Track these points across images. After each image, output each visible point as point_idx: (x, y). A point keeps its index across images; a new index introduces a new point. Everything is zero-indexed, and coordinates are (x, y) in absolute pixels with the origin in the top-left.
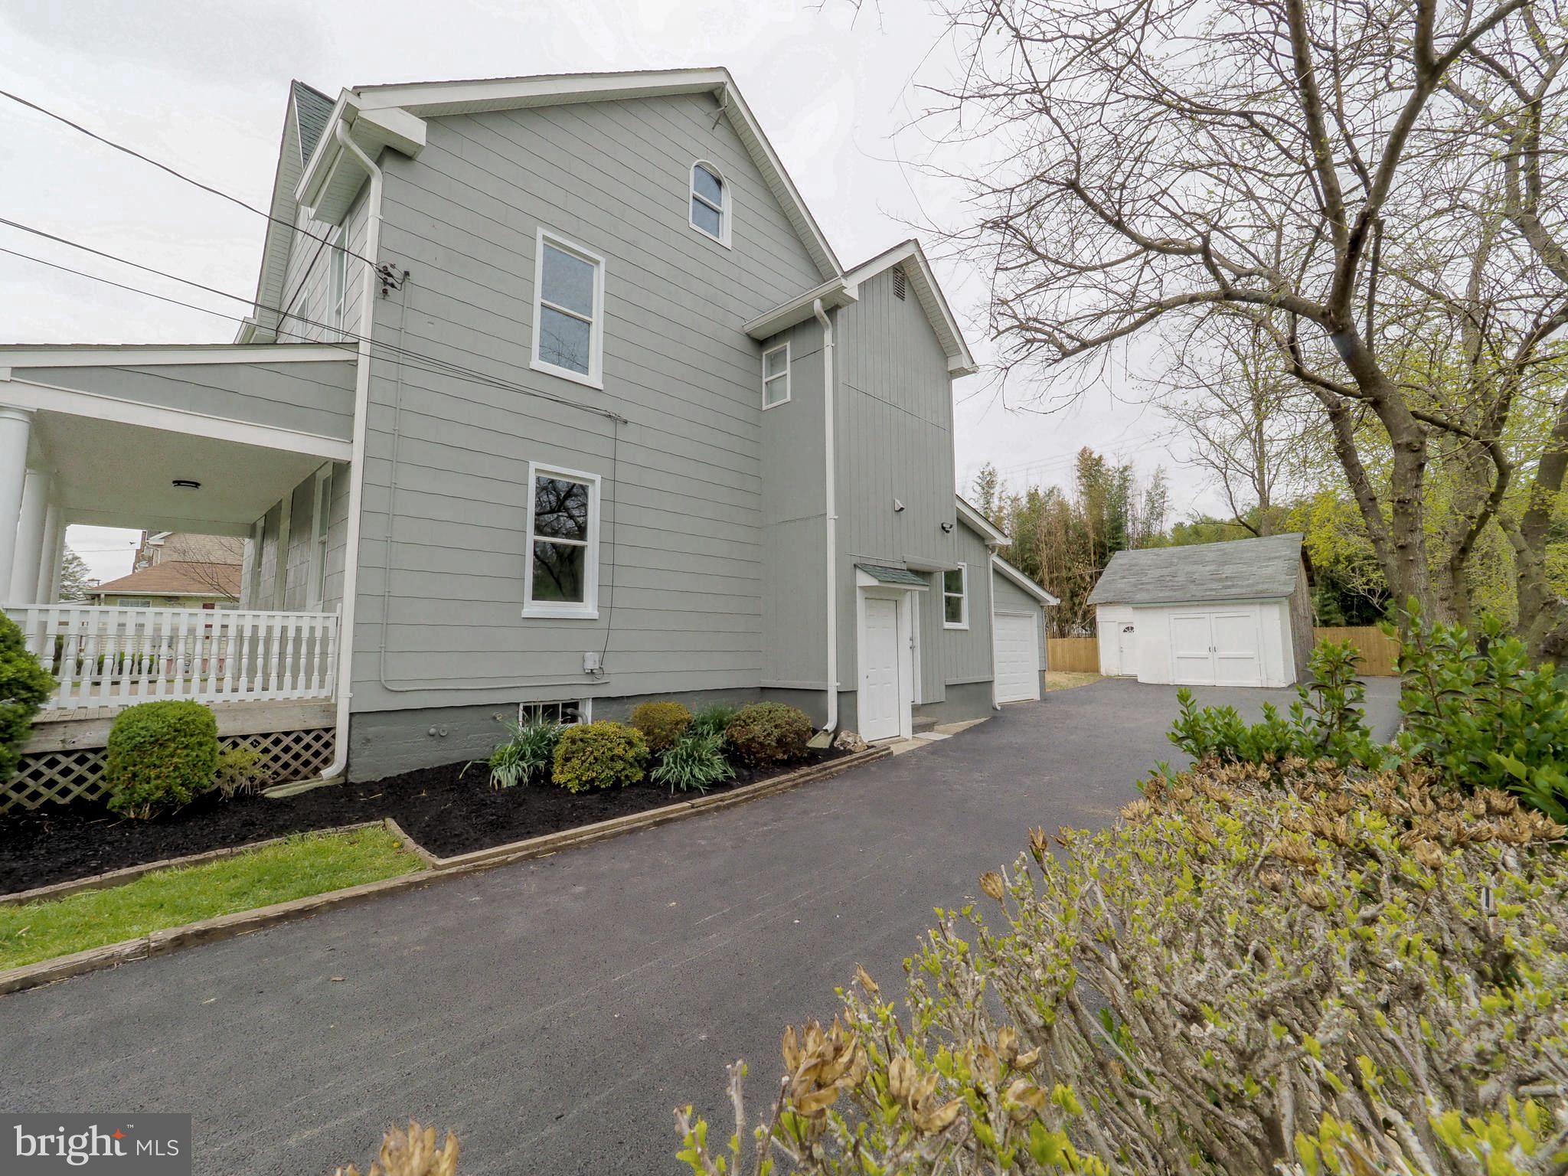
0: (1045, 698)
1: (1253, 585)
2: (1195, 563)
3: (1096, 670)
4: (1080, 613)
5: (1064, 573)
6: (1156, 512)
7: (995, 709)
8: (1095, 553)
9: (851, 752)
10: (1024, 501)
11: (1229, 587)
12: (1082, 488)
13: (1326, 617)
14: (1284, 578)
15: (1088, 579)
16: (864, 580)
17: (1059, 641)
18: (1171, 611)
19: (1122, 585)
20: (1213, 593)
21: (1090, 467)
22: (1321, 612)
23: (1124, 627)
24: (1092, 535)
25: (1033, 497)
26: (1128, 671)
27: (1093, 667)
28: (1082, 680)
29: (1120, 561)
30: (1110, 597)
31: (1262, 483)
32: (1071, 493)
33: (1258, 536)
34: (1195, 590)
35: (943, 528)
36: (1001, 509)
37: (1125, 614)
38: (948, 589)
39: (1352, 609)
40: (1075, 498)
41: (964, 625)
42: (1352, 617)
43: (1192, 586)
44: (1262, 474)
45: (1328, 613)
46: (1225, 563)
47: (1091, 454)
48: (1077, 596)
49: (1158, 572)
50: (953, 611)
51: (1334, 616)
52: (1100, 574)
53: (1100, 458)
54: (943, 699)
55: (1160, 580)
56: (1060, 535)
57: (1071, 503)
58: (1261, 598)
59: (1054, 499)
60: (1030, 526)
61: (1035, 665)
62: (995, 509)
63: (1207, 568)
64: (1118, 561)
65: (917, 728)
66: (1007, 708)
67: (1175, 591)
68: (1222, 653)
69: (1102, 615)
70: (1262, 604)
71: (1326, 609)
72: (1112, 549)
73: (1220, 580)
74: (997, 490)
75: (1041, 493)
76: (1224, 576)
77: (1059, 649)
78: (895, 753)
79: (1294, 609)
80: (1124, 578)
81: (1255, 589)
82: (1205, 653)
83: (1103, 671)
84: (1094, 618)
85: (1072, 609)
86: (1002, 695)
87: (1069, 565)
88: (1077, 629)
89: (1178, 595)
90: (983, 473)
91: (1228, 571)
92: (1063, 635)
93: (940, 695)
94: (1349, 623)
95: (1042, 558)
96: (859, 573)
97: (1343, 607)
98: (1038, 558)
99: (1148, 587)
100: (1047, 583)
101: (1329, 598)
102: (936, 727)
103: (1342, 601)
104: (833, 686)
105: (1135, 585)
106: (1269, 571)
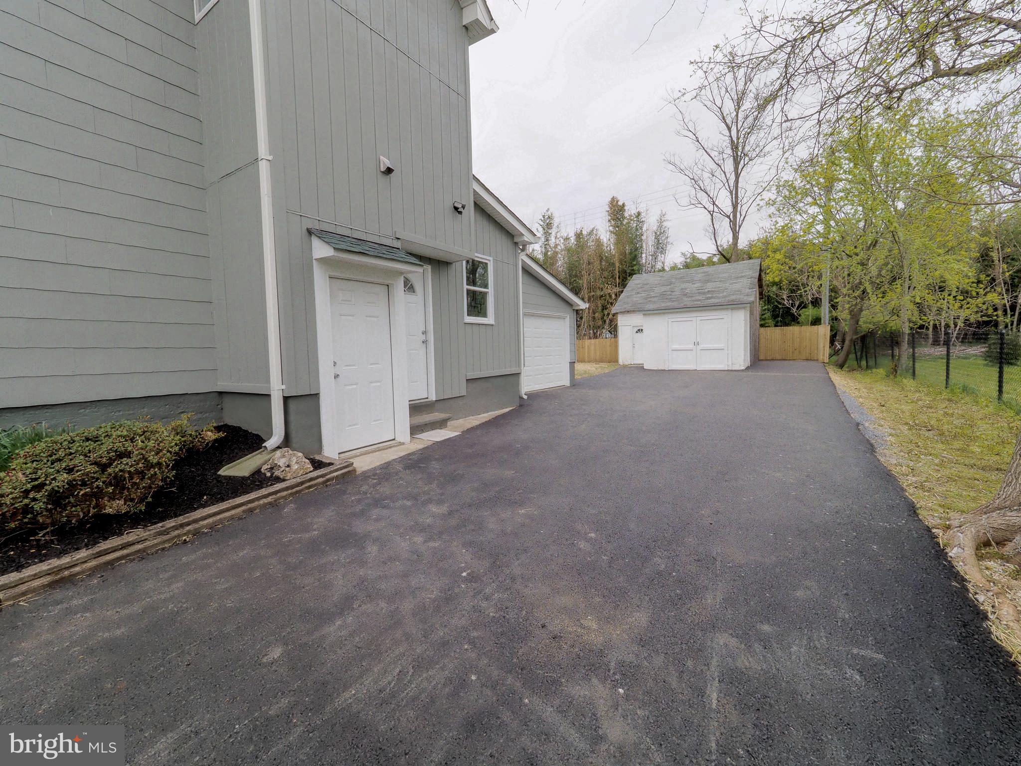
0: (574, 384)
1: (725, 297)
2: (688, 282)
3: (616, 361)
4: (607, 321)
5: (599, 293)
6: (660, 246)
7: (521, 398)
8: (619, 278)
9: (278, 480)
10: (573, 240)
11: (710, 298)
12: (611, 228)
13: (763, 322)
14: (748, 291)
15: (613, 296)
16: (321, 250)
17: (593, 341)
18: (670, 316)
19: (637, 299)
20: (699, 303)
21: (616, 211)
22: (761, 319)
23: (636, 329)
24: (617, 265)
25: (579, 236)
26: (638, 361)
27: (614, 359)
28: (605, 368)
29: (636, 282)
30: (628, 307)
31: (735, 225)
32: (605, 235)
33: (729, 262)
34: (687, 301)
35: (456, 209)
36: (556, 246)
37: (636, 320)
38: (472, 281)
39: (779, 317)
40: (608, 237)
41: (490, 319)
42: (777, 322)
43: (685, 299)
44: (735, 216)
45: (764, 319)
46: (708, 281)
47: (617, 202)
48: (606, 309)
49: (663, 289)
50: (477, 305)
51: (767, 321)
52: (622, 291)
53: (624, 205)
54: (464, 393)
55: (663, 295)
56: (597, 264)
57: (605, 241)
58: (733, 305)
59: (593, 237)
60: (575, 258)
61: (568, 359)
62: (552, 245)
63: (696, 285)
64: (634, 282)
65: (415, 430)
66: (532, 396)
67: (673, 302)
68: (701, 346)
69: (622, 321)
70: (732, 309)
71: (763, 317)
72: (631, 275)
73: (704, 293)
74: (553, 231)
75: (584, 233)
76: (706, 290)
77: (592, 348)
78: (359, 471)
79: (751, 314)
80: (638, 293)
81: (727, 299)
82: (691, 346)
83: (621, 362)
84: (617, 325)
85: (602, 318)
86: (528, 385)
87: (601, 286)
88: (606, 333)
89: (675, 304)
90: (544, 217)
91: (710, 286)
92: (595, 337)
93: (461, 389)
94: (776, 326)
95: (584, 282)
96: (316, 243)
97: (773, 315)
98: (581, 282)
99: (655, 299)
100: (586, 300)
101: (765, 310)
102: (449, 423)
103: (773, 311)
104: (277, 389)
105: (646, 299)
106: (737, 286)
